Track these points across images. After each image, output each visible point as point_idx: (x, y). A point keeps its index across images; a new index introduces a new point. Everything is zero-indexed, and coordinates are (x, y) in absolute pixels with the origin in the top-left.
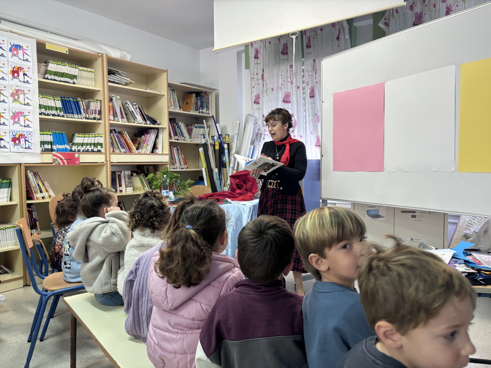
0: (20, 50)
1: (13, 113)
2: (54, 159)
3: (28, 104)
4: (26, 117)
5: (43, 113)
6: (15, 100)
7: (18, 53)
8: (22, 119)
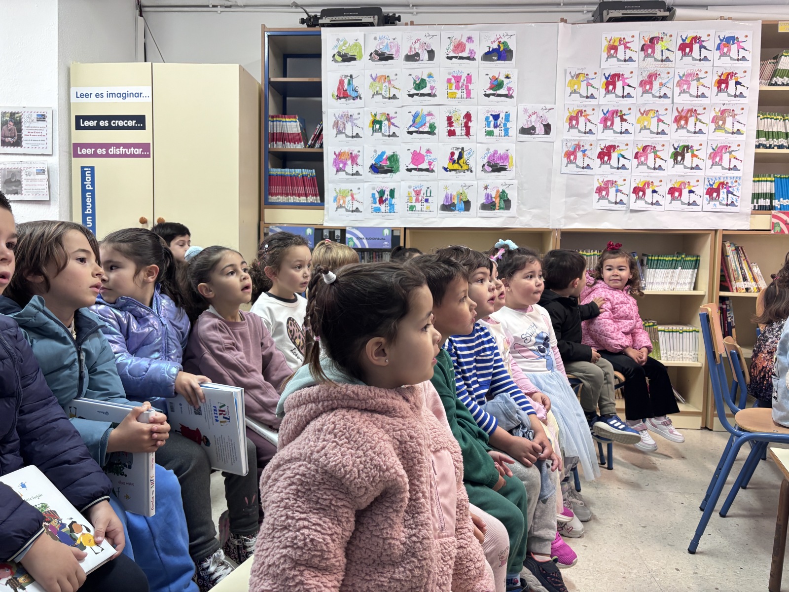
0: (734, 43)
1: (713, 149)
2: (773, 223)
3: (739, 132)
4: (733, 153)
5: (762, 144)
6: (718, 128)
7: (729, 50)
8: (726, 157)
